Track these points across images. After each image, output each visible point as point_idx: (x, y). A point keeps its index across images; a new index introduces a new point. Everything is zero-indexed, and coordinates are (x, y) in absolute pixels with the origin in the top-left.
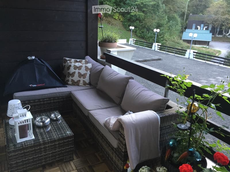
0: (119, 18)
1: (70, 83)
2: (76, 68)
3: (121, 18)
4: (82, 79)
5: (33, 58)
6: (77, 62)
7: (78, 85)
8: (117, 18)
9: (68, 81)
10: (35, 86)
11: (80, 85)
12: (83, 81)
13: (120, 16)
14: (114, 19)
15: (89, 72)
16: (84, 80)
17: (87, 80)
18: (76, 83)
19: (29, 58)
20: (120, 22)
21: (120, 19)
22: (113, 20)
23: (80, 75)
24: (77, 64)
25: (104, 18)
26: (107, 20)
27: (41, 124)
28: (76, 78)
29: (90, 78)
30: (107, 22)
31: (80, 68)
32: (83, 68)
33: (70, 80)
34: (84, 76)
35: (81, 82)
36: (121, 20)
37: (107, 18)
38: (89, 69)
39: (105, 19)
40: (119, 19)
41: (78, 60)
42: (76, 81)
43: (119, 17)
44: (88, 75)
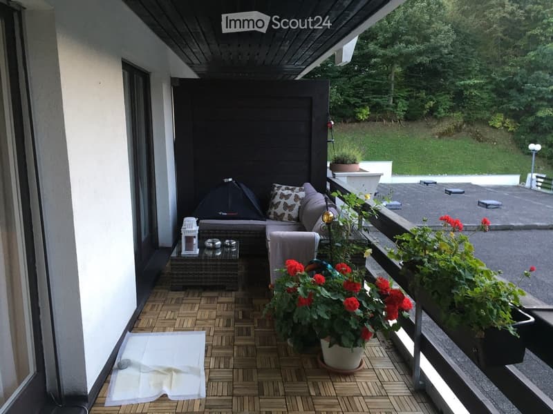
0: (505, 125)
1: (272, 216)
2: (282, 196)
3: (510, 126)
4: (287, 212)
5: (230, 180)
6: (288, 189)
7: (282, 220)
8: (498, 125)
9: (270, 213)
10: (226, 214)
11: (284, 219)
12: (289, 215)
13: (508, 120)
14: (492, 129)
15: (298, 203)
16: (290, 213)
17: (294, 213)
18: (279, 216)
19: (226, 180)
20: (507, 134)
21: (508, 128)
22: (487, 129)
23: (286, 206)
24: (286, 192)
25: (465, 126)
26: (470, 131)
27: (211, 245)
28: (280, 210)
29: (299, 212)
30: (471, 134)
31: (287, 197)
32: (292, 197)
33: (272, 213)
34: (291, 208)
35: (286, 216)
36: (510, 129)
37: (472, 125)
38: (300, 199)
39: (467, 129)
40: (505, 127)
41: (291, 187)
42: (279, 214)
43: (503, 123)
44: (297, 207)
